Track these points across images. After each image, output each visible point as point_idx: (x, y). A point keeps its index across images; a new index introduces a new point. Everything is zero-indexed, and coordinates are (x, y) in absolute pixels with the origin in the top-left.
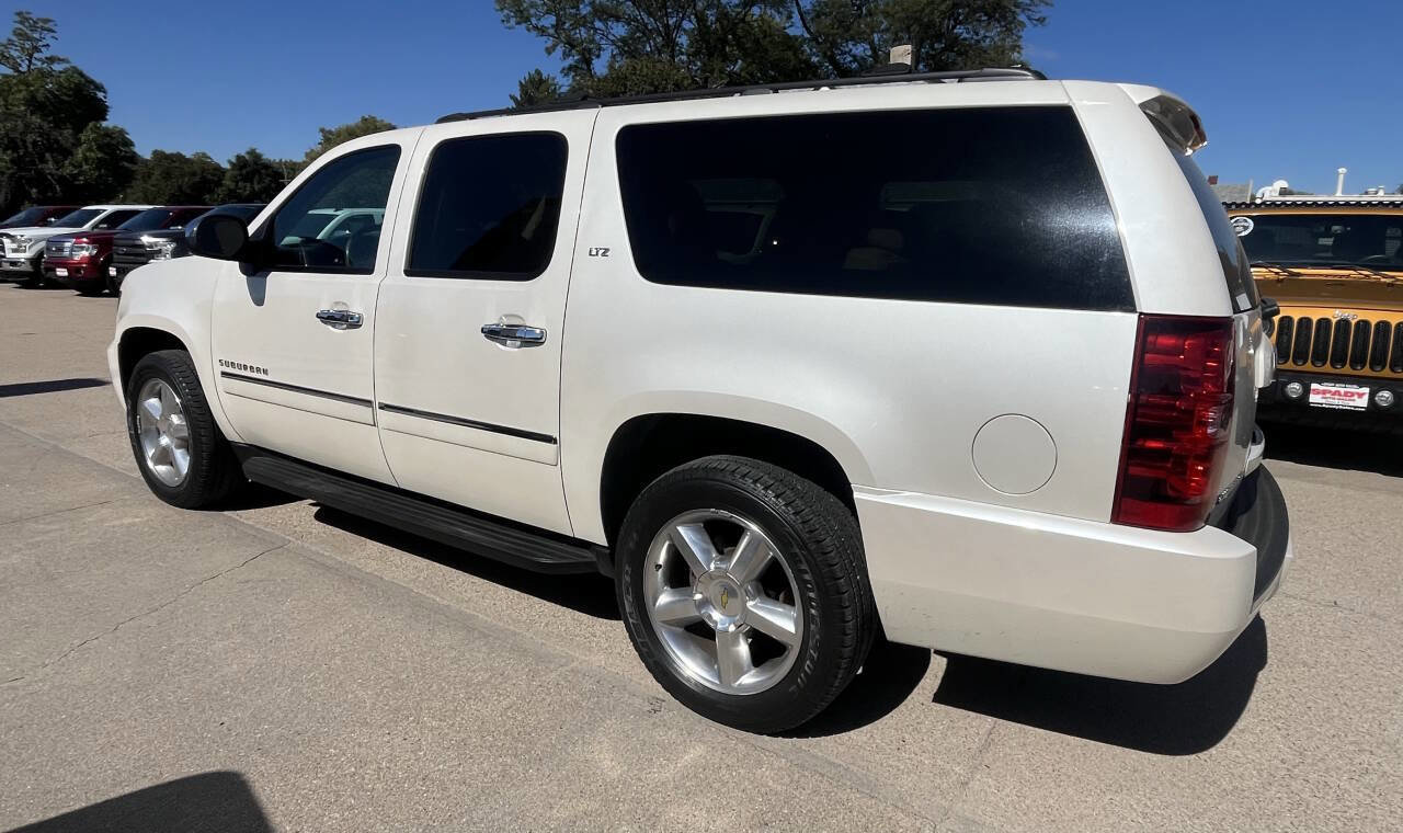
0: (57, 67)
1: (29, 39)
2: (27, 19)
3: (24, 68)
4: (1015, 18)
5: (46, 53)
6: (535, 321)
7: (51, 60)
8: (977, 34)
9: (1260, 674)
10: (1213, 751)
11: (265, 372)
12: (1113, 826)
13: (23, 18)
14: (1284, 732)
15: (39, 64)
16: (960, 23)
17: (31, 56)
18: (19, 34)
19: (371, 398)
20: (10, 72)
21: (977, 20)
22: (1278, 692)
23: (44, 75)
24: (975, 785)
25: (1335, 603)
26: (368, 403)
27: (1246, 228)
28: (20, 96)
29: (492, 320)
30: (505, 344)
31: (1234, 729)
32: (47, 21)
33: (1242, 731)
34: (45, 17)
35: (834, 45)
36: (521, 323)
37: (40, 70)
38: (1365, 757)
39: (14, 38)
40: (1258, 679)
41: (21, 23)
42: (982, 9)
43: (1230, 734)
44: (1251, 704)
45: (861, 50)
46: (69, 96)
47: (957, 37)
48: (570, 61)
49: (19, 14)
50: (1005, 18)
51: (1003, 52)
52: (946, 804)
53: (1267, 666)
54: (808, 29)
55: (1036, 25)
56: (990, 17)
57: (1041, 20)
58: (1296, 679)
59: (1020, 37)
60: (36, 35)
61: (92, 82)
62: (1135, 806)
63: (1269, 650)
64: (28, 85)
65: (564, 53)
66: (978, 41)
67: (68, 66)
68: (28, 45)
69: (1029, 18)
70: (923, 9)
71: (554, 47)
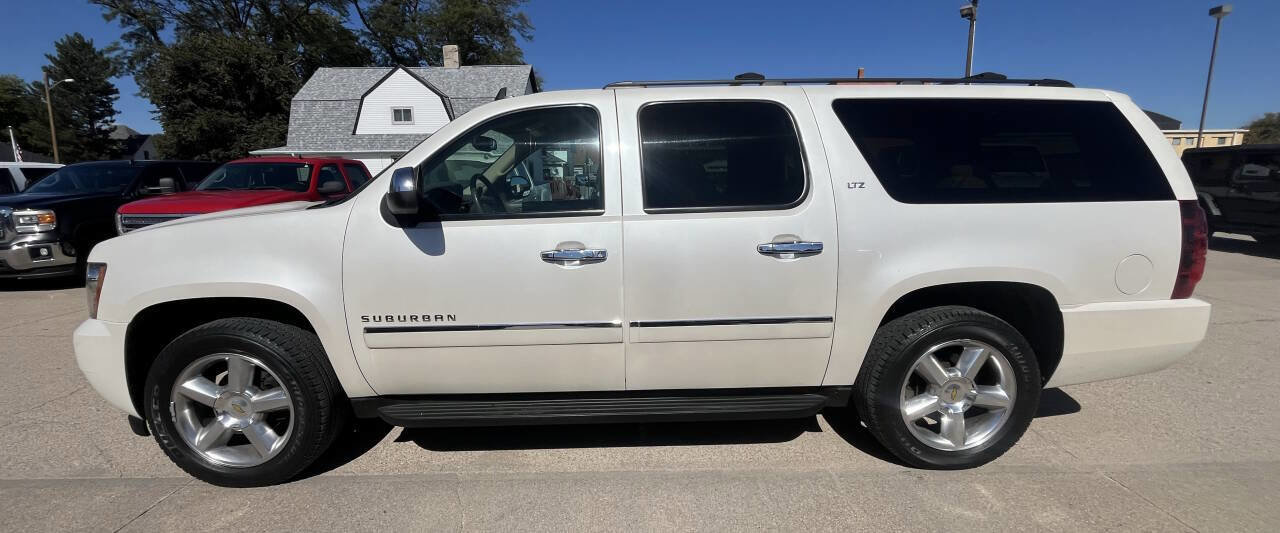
30: (779, 258)
35: (392, 39)
36: (794, 240)
45: (410, 44)
48: (129, 29)
54: (368, 27)
65: (123, 21)
71: (114, 15)
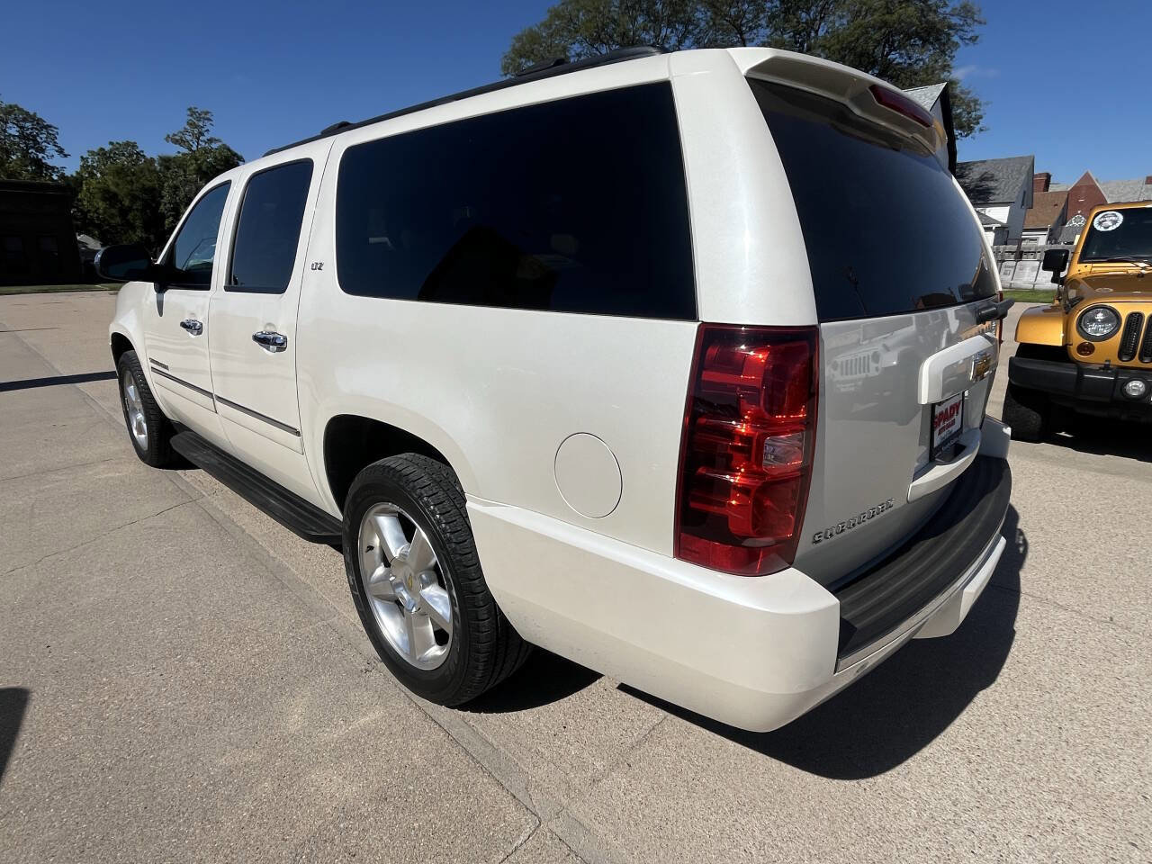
0: (214, 146)
1: (196, 127)
2: (195, 113)
3: (194, 148)
4: (949, 39)
5: (207, 136)
6: (282, 330)
7: (210, 141)
8: (910, 59)
9: (981, 694)
10: (880, 779)
11: (166, 367)
12: (721, 854)
13: (192, 112)
14: (973, 766)
15: (203, 144)
16: (895, 50)
17: (198, 139)
18: (191, 124)
19: (211, 391)
20: (186, 151)
21: (912, 45)
22: (991, 717)
23: (207, 151)
24: (605, 784)
25: (1111, 619)
26: (210, 394)
27: (1115, 222)
28: (192, 168)
29: (259, 329)
30: (268, 349)
31: (917, 756)
32: (207, 113)
33: (926, 759)
34: (205, 110)
36: (273, 330)
37: (204, 149)
38: (1059, 811)
39: (187, 127)
40: (975, 699)
41: (192, 115)
42: (917, 34)
43: (909, 761)
44: (951, 729)
46: (221, 165)
47: (891, 62)
49: (190, 109)
50: (938, 40)
51: (933, 72)
52: (565, 801)
53: (993, 686)
55: (967, 44)
56: (925, 41)
57: (974, 39)
58: (1021, 704)
59: (952, 58)
60: (201, 124)
61: (235, 155)
62: (757, 834)
63: (1005, 666)
64: (197, 160)
66: (910, 64)
67: (220, 144)
68: (196, 131)
69: (962, 38)
70: (858, 39)
